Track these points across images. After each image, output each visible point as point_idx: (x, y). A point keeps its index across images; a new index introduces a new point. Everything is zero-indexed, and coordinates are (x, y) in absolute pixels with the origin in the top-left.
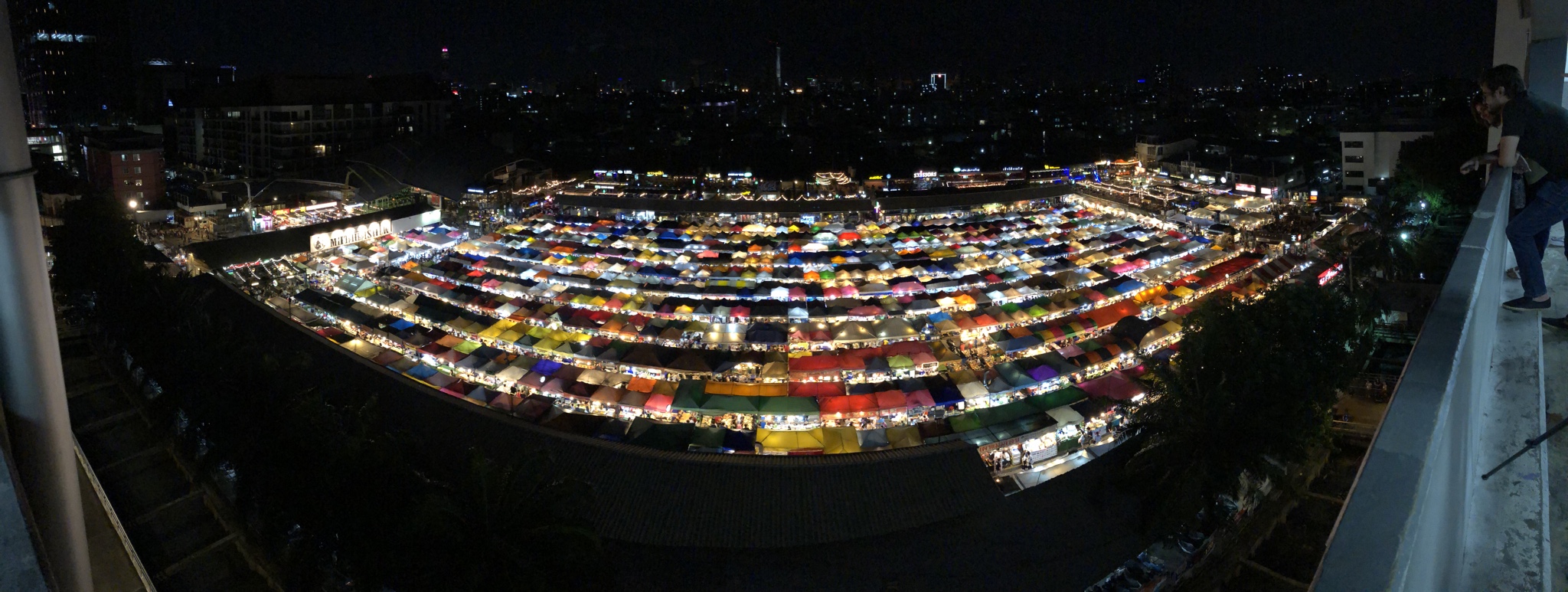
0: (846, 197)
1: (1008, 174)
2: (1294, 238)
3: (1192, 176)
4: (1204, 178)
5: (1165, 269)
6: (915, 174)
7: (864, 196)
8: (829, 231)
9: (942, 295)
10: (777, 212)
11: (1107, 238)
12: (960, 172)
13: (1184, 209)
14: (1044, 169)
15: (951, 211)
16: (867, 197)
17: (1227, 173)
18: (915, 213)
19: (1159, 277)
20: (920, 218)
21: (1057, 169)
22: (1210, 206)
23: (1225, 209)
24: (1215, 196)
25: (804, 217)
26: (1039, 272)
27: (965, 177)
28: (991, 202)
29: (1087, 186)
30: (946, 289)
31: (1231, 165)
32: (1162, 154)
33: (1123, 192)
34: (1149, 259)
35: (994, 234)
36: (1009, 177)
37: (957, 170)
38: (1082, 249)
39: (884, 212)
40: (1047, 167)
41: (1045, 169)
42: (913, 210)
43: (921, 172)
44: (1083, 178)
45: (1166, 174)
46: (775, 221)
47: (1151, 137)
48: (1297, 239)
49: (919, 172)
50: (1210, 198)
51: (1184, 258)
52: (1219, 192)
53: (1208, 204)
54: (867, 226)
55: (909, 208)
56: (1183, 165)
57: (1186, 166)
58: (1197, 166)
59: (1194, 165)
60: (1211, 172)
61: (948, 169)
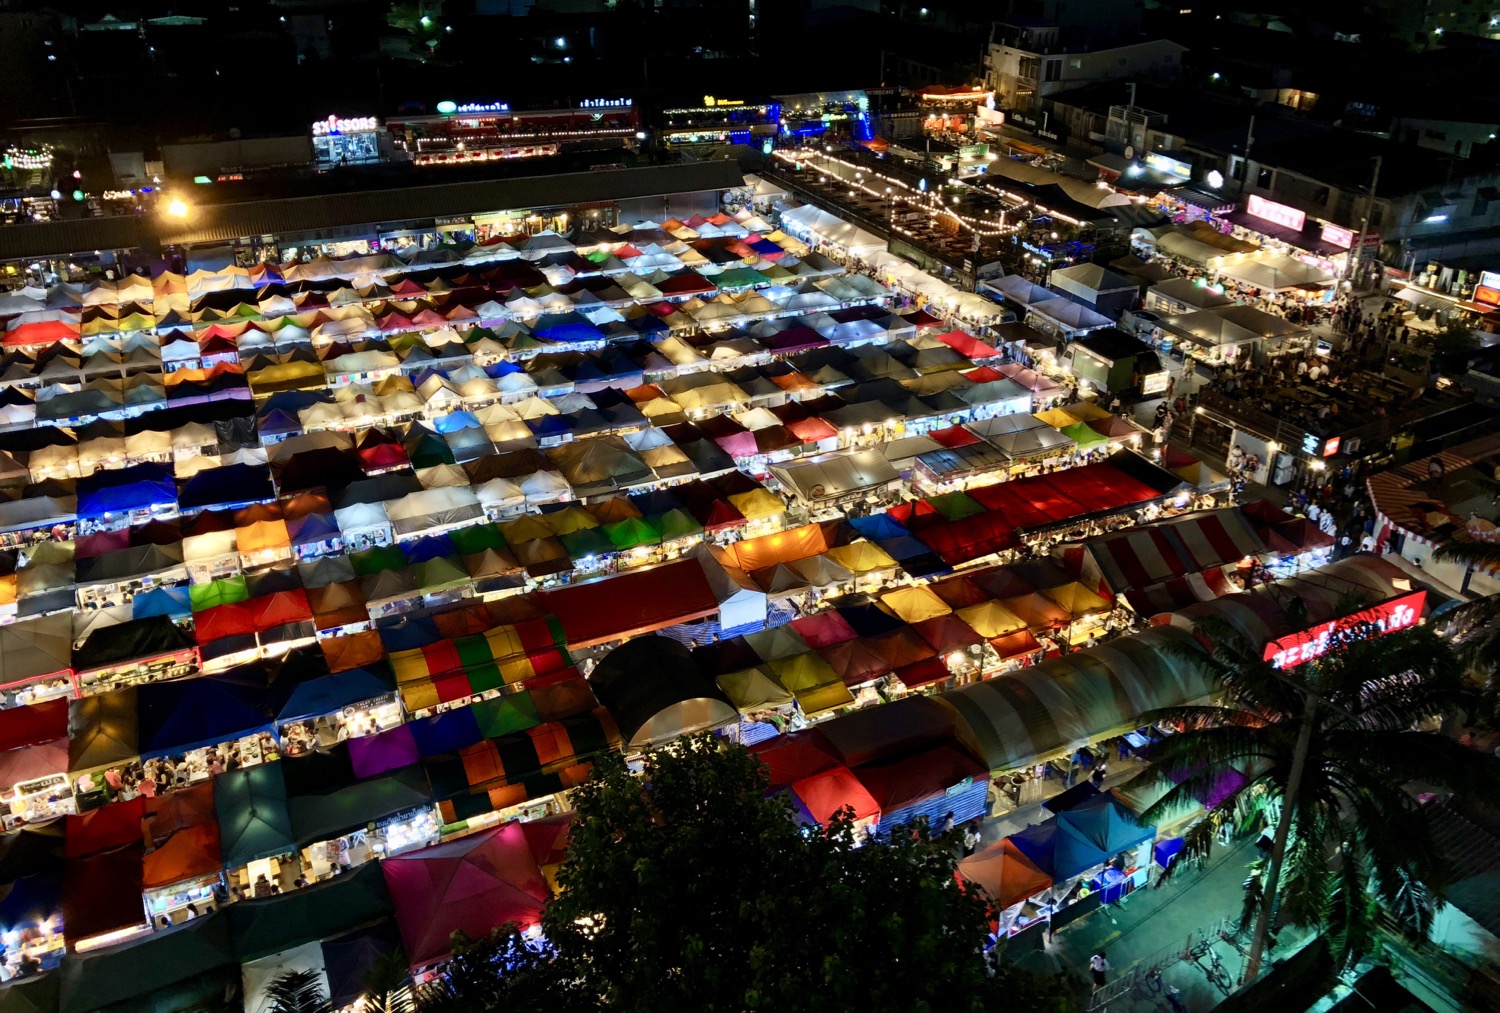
1: (598, 116)
2: (1311, 443)
3: (1128, 153)
4: (1159, 164)
5: (856, 466)
11: (774, 332)
12: (456, 112)
13: (1044, 259)
14: (701, 104)
15: (382, 235)
17: (1235, 158)
18: (276, 243)
19: (830, 490)
21: (738, 105)
26: (522, 434)
29: (799, 165)
31: (1250, 140)
32: (1055, 79)
34: (839, 422)
35: (462, 308)
36: (601, 124)
37: (446, 107)
38: (688, 362)
40: (709, 101)
41: (703, 105)
42: (267, 238)
48: (1319, 452)
51: (936, 436)
52: (1193, 213)
55: (255, 233)
56: (1110, 118)
57: (1120, 121)
58: (1149, 127)
59: (1143, 122)
60: (1187, 148)
61: (422, 107)
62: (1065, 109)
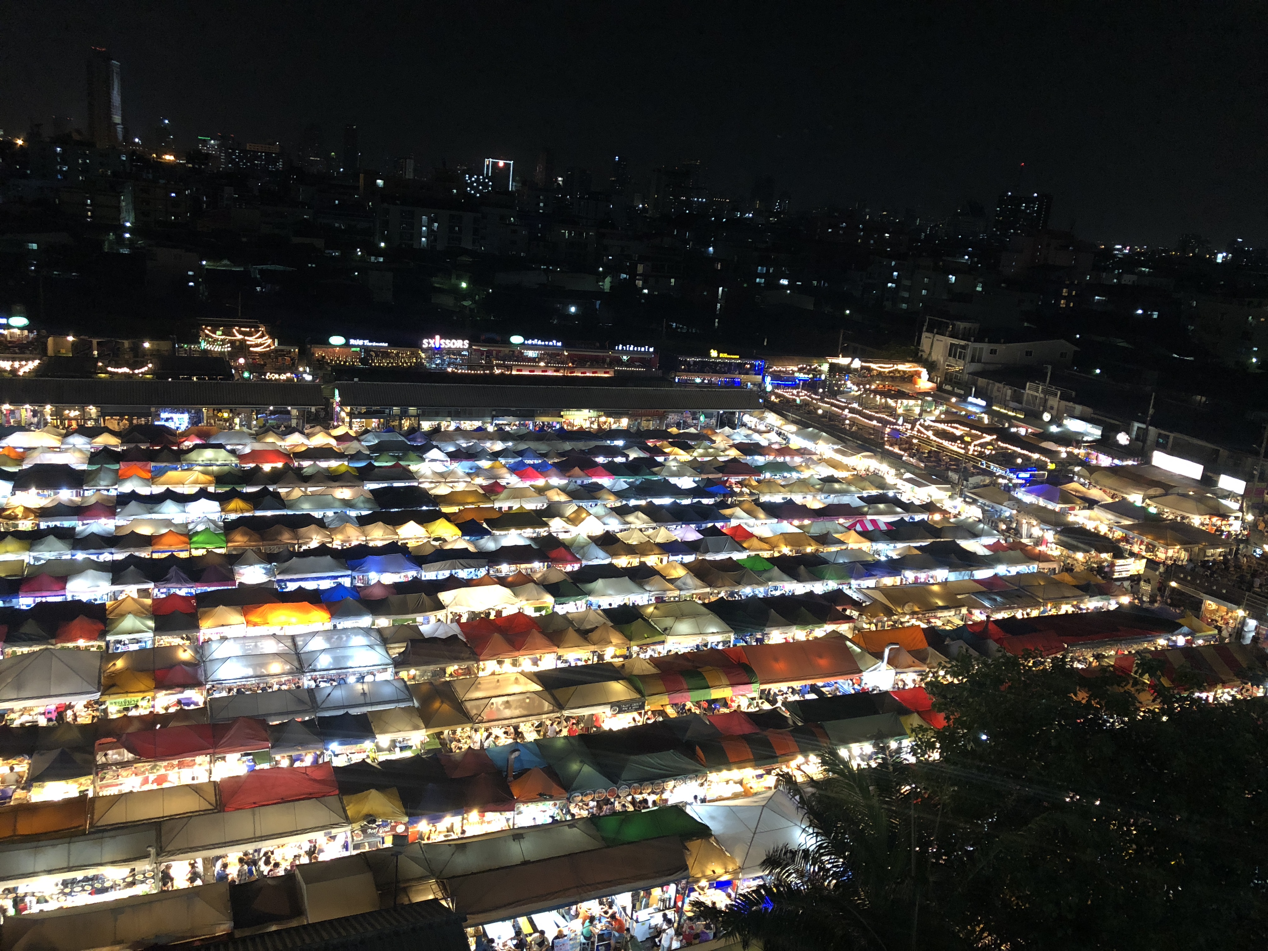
0: (268, 376)
1: (623, 358)
3: (1047, 417)
4: (1074, 425)
6: (425, 341)
7: (308, 378)
8: (220, 446)
9: (453, 583)
10: (94, 404)
12: (523, 344)
14: (708, 355)
15: (493, 417)
16: (314, 380)
17: (1136, 425)
18: (418, 416)
20: (426, 426)
21: (737, 359)
22: (1073, 485)
23: (1110, 500)
24: (1093, 470)
25: (164, 415)
27: (531, 354)
28: (579, 406)
29: (799, 401)
30: (463, 574)
31: (1151, 411)
32: (979, 361)
33: (875, 423)
35: (577, 469)
36: (626, 364)
37: (516, 339)
39: (348, 409)
40: (714, 353)
42: (412, 410)
43: (438, 337)
44: (792, 383)
45: (983, 403)
46: (90, 424)
47: (961, 325)
49: (433, 337)
50: (1077, 469)
51: (982, 582)
52: (1105, 461)
53: (1071, 480)
54: (308, 436)
55: (404, 406)
56: (1027, 391)
57: (1036, 394)
58: (1062, 398)
59: (1056, 395)
60: (1095, 416)
61: (498, 338)
62: (988, 384)
